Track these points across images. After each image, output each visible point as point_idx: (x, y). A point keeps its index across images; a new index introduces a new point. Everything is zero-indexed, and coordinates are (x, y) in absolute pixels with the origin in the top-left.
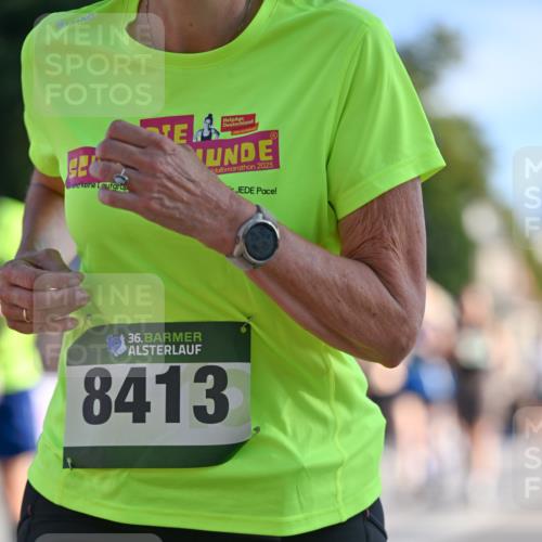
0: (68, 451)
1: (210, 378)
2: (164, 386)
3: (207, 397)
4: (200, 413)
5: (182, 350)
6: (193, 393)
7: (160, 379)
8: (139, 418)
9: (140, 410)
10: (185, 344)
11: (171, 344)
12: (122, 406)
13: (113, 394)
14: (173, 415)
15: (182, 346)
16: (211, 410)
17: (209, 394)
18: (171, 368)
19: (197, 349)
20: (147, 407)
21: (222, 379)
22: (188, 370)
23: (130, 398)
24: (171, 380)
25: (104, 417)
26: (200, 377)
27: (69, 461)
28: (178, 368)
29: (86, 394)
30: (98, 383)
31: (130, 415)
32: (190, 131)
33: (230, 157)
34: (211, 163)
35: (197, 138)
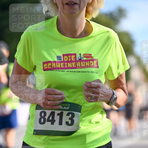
1: (70, 115)
2: (59, 116)
4: (67, 123)
5: (64, 108)
6: (66, 118)
7: (58, 114)
8: (52, 124)
9: (53, 122)
12: (48, 120)
13: (47, 117)
14: (61, 123)
16: (70, 123)
17: (70, 119)
18: (61, 112)
19: (68, 108)
20: (55, 121)
21: (73, 115)
22: (65, 113)
23: (51, 119)
24: (61, 115)
25: (44, 123)
26: (68, 115)
27: (35, 133)
28: (63, 112)
29: (40, 117)
30: (43, 114)
31: (50, 123)
32: (75, 57)
33: (87, 64)
34: (82, 65)
35: (78, 59)
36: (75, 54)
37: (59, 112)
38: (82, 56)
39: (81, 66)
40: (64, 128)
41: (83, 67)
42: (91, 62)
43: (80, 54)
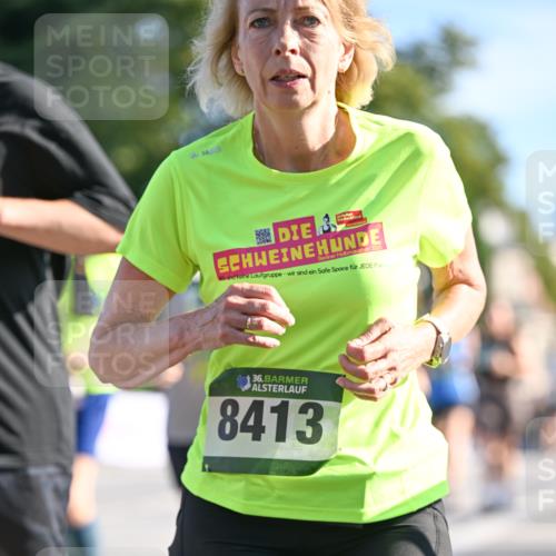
0: (207, 460)
1: (311, 411)
2: (276, 415)
3: (308, 424)
4: (301, 436)
5: (292, 389)
6: (296, 421)
7: (273, 410)
8: (257, 437)
9: (257, 432)
10: (295, 385)
11: (284, 384)
12: (245, 428)
13: (239, 419)
14: (281, 436)
15: (292, 387)
16: (309, 435)
17: (309, 423)
18: (283, 402)
19: (303, 389)
20: (263, 430)
21: (319, 413)
22: (295, 405)
23: (251, 422)
24: (282, 411)
25: (232, 436)
26: (303, 410)
27: (207, 466)
28: (287, 403)
29: (221, 418)
30: (229, 410)
31: (250, 435)
32: (313, 228)
33: (349, 242)
34: (334, 249)
35: (319, 232)
36: (311, 219)
37: (277, 402)
38: (333, 221)
39: (331, 254)
40: (292, 450)
41: (337, 256)
42: (359, 235)
43: (327, 216)
